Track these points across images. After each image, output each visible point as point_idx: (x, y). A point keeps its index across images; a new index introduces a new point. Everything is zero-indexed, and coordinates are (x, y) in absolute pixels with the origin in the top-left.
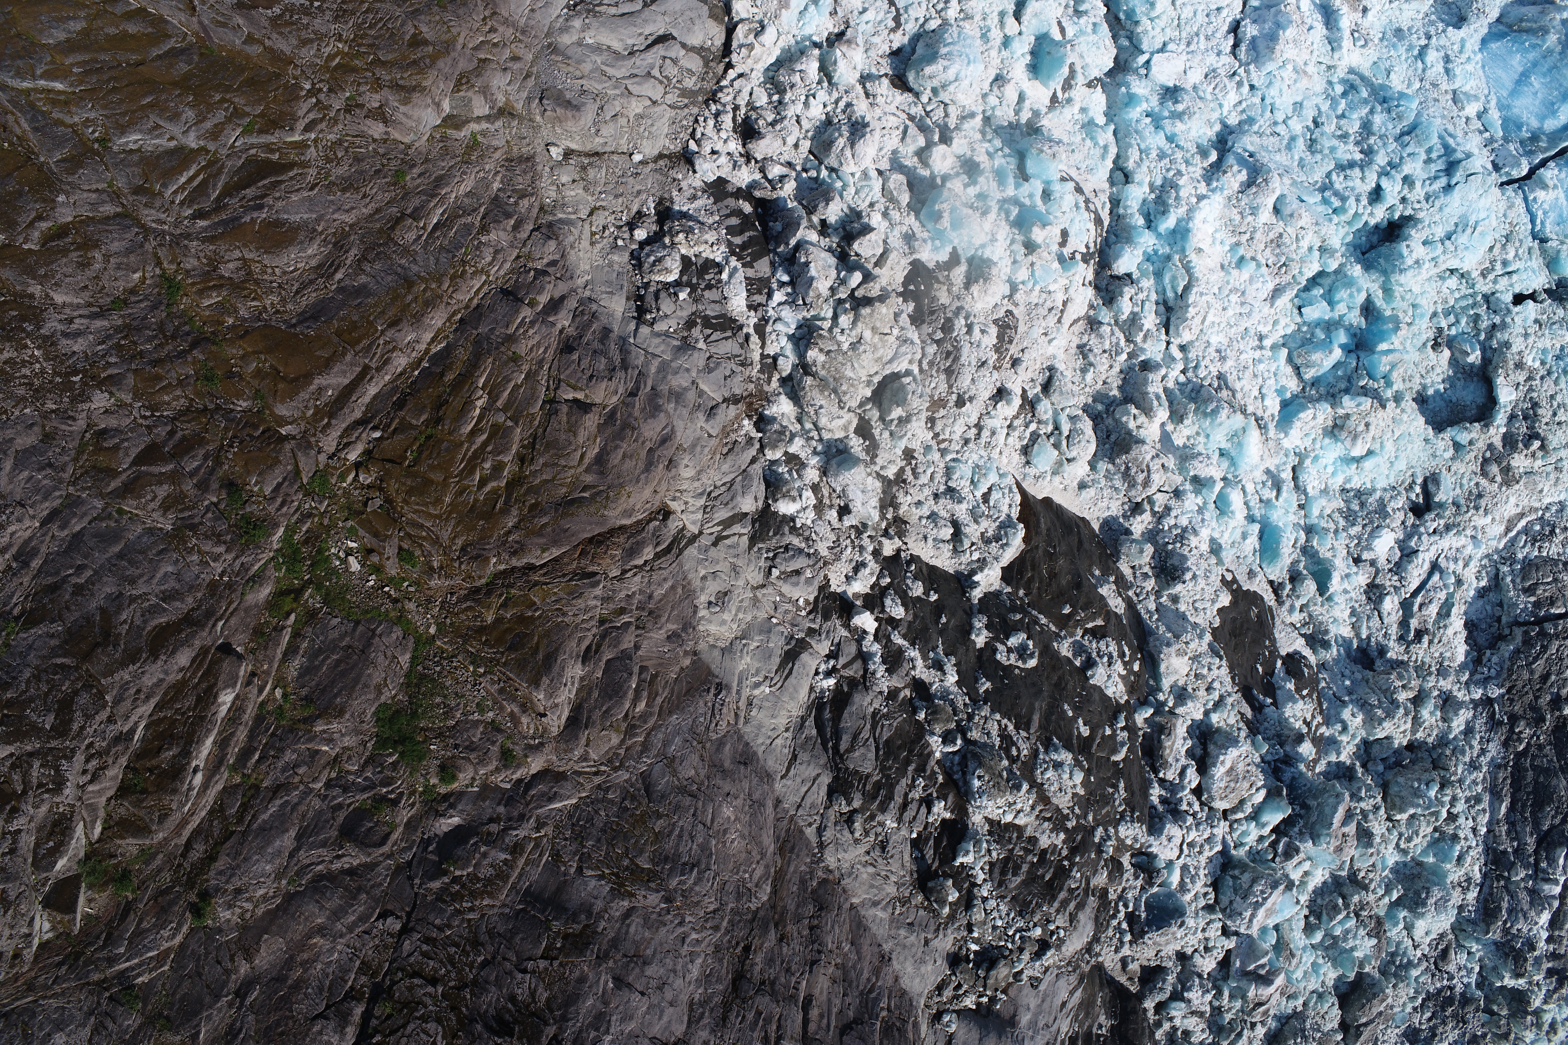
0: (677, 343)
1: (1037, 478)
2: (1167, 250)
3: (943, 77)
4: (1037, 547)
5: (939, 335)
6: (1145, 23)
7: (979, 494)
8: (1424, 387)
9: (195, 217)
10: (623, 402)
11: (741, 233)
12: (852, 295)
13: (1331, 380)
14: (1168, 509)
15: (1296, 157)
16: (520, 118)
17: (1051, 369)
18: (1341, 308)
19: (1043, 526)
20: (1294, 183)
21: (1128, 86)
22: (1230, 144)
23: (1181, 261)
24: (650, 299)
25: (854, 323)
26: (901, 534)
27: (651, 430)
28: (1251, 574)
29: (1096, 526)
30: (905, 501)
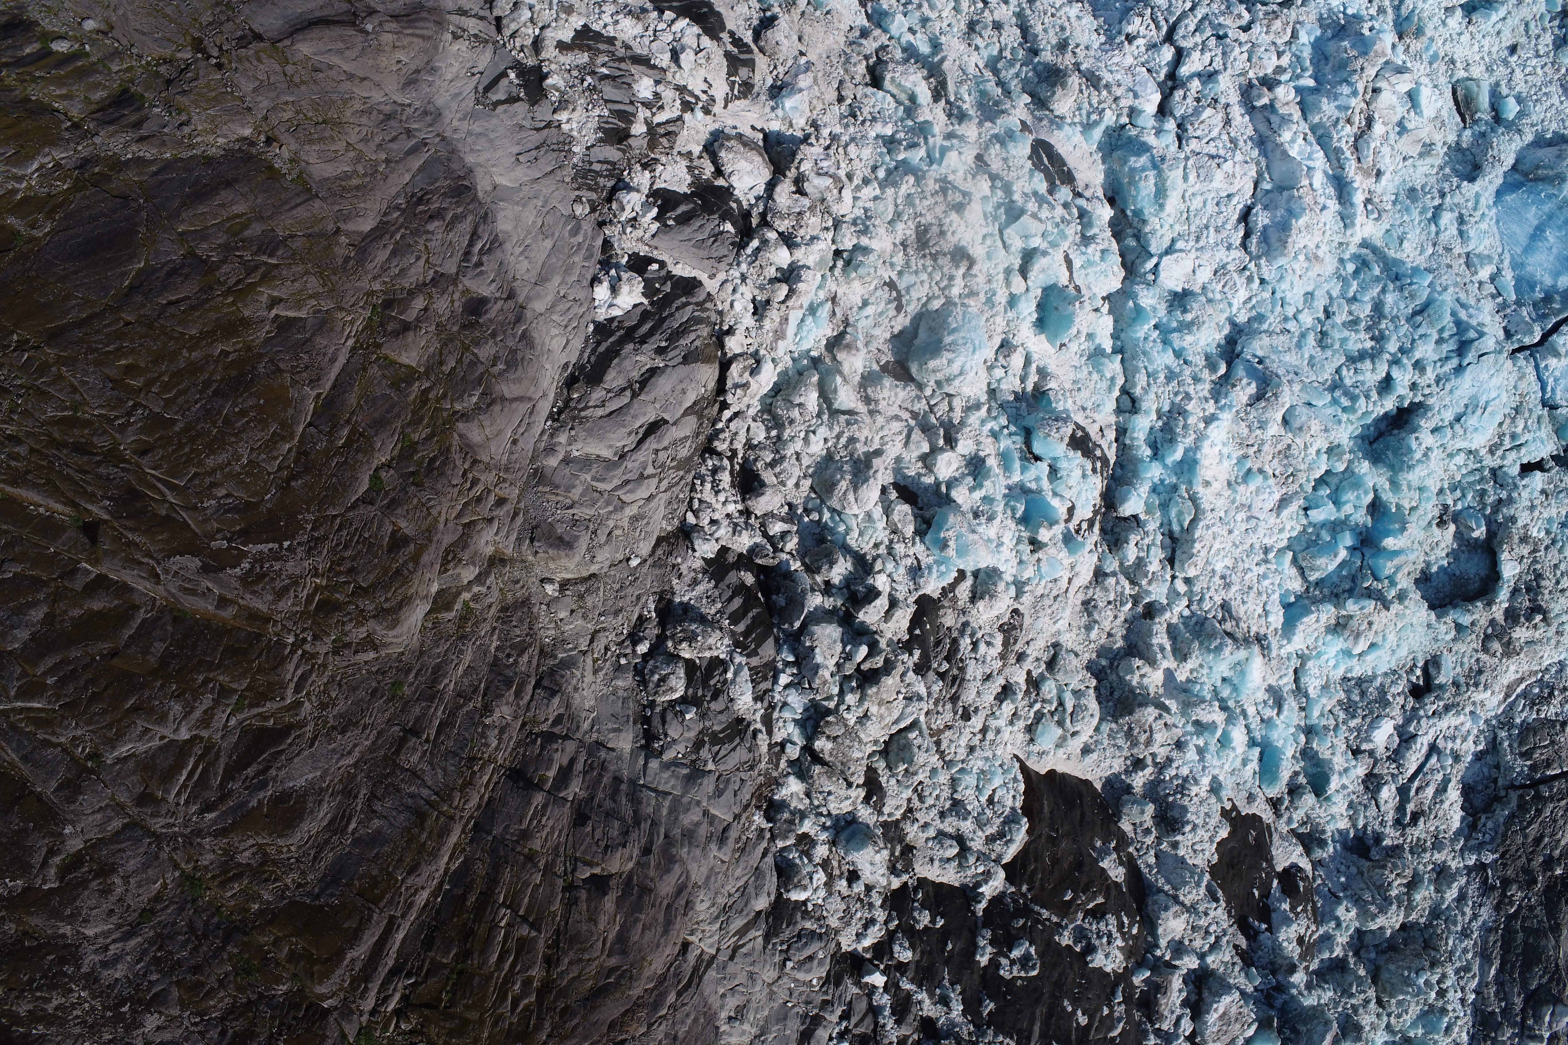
0: (685, 771)
1: (1041, 754)
2: (1174, 480)
3: (947, 372)
4: (1040, 836)
5: (945, 666)
6: (1154, 222)
7: (983, 799)
8: (1428, 564)
9: (202, 812)
10: (638, 863)
11: (744, 615)
12: (858, 669)
13: (1335, 579)
14: (1169, 760)
15: (1307, 356)
16: (512, 561)
17: (1056, 645)
18: (1348, 509)
19: (1046, 809)
20: (1304, 387)
21: (1134, 296)
22: (1239, 348)
23: (1187, 491)
24: (656, 722)
25: (861, 700)
26: (908, 867)
27: (666, 887)
28: (1251, 798)
29: (1098, 786)
30: (912, 832)
